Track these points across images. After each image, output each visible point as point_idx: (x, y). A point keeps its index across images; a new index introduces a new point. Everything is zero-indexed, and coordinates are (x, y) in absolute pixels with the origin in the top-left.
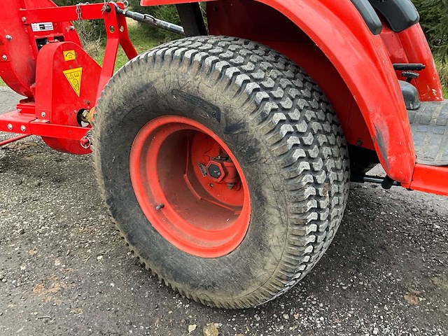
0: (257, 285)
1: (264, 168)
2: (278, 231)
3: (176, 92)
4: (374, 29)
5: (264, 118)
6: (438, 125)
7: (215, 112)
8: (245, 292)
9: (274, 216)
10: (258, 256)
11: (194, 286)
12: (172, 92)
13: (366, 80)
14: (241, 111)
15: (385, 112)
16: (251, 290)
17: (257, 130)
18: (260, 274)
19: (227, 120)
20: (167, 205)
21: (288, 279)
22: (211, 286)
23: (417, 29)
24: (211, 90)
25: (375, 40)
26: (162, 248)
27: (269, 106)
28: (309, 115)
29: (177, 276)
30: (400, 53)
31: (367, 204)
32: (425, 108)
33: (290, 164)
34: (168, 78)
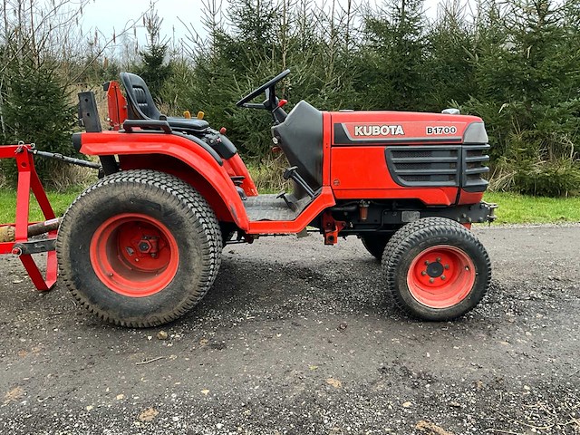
0: (188, 295)
1: (187, 229)
2: (197, 260)
3: (134, 199)
4: (221, 164)
5: (184, 206)
6: (256, 206)
7: (158, 206)
8: (181, 303)
9: (194, 252)
10: (187, 277)
11: (145, 315)
12: (130, 200)
13: (221, 184)
14: (172, 204)
15: (232, 200)
16: (184, 300)
17: (181, 212)
18: (189, 287)
19: (165, 210)
20: (115, 273)
21: (198, 296)
22: (158, 309)
23: (237, 157)
24: (154, 197)
25: (222, 168)
26: (119, 299)
27: (185, 201)
28: (201, 204)
29: (132, 312)
30: (231, 171)
31: (229, 267)
32: (249, 199)
33: (199, 226)
34: (127, 193)
